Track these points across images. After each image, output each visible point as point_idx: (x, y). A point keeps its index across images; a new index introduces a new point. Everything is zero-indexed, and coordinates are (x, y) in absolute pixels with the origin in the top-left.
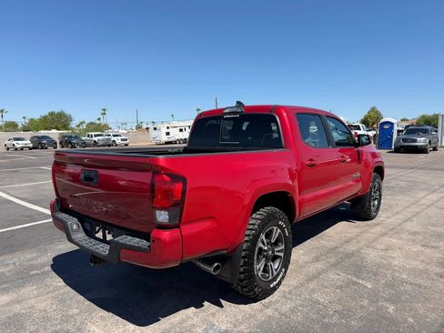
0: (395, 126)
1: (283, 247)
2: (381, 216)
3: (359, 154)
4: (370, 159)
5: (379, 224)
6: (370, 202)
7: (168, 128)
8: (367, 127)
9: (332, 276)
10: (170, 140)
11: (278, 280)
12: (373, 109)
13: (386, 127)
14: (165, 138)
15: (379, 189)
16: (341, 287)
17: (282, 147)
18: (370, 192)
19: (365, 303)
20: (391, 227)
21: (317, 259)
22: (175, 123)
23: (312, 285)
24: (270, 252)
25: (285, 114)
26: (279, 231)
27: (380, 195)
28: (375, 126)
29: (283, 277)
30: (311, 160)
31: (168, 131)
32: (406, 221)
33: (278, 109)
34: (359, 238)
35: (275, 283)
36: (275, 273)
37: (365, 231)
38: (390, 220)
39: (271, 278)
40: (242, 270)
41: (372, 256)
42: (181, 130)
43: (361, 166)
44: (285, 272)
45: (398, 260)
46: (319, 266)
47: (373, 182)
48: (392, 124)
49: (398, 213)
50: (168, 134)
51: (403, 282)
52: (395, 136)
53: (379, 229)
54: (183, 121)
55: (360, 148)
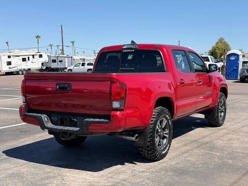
0: (241, 57)
1: (168, 132)
2: (226, 124)
3: (210, 78)
4: (217, 81)
5: (224, 129)
6: (218, 113)
7: (9, 57)
8: (215, 58)
9: (196, 151)
10: (12, 70)
11: (166, 150)
12: (221, 41)
13: (232, 58)
14: (6, 69)
15: (225, 104)
16: (202, 155)
17: (164, 71)
18: (218, 105)
19: (217, 160)
20: (233, 130)
21: (186, 145)
22: (17, 52)
23: (185, 155)
24: (162, 133)
25: (165, 50)
26: (166, 121)
27: (225, 109)
28: (222, 57)
29: (168, 150)
30: (181, 80)
31: (9, 60)
32: (244, 127)
33: (161, 47)
34: (211, 136)
35: (165, 152)
36: (164, 146)
37: (215, 132)
38: (233, 127)
39: (162, 149)
40: (149, 140)
41: (220, 143)
42: (24, 60)
43: (211, 88)
44: (169, 147)
45: (235, 144)
46: (187, 148)
47: (220, 99)
48: (237, 56)
49: (238, 123)
50: (9, 63)
51: (238, 152)
52: (240, 67)
53: (224, 131)
54: (26, 49)
55: (210, 74)
